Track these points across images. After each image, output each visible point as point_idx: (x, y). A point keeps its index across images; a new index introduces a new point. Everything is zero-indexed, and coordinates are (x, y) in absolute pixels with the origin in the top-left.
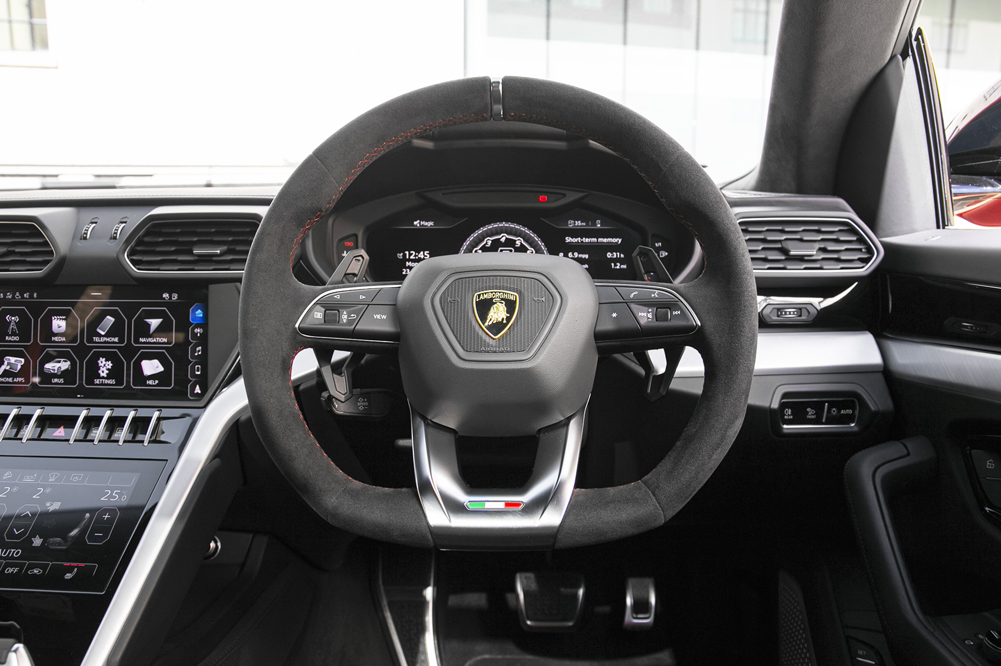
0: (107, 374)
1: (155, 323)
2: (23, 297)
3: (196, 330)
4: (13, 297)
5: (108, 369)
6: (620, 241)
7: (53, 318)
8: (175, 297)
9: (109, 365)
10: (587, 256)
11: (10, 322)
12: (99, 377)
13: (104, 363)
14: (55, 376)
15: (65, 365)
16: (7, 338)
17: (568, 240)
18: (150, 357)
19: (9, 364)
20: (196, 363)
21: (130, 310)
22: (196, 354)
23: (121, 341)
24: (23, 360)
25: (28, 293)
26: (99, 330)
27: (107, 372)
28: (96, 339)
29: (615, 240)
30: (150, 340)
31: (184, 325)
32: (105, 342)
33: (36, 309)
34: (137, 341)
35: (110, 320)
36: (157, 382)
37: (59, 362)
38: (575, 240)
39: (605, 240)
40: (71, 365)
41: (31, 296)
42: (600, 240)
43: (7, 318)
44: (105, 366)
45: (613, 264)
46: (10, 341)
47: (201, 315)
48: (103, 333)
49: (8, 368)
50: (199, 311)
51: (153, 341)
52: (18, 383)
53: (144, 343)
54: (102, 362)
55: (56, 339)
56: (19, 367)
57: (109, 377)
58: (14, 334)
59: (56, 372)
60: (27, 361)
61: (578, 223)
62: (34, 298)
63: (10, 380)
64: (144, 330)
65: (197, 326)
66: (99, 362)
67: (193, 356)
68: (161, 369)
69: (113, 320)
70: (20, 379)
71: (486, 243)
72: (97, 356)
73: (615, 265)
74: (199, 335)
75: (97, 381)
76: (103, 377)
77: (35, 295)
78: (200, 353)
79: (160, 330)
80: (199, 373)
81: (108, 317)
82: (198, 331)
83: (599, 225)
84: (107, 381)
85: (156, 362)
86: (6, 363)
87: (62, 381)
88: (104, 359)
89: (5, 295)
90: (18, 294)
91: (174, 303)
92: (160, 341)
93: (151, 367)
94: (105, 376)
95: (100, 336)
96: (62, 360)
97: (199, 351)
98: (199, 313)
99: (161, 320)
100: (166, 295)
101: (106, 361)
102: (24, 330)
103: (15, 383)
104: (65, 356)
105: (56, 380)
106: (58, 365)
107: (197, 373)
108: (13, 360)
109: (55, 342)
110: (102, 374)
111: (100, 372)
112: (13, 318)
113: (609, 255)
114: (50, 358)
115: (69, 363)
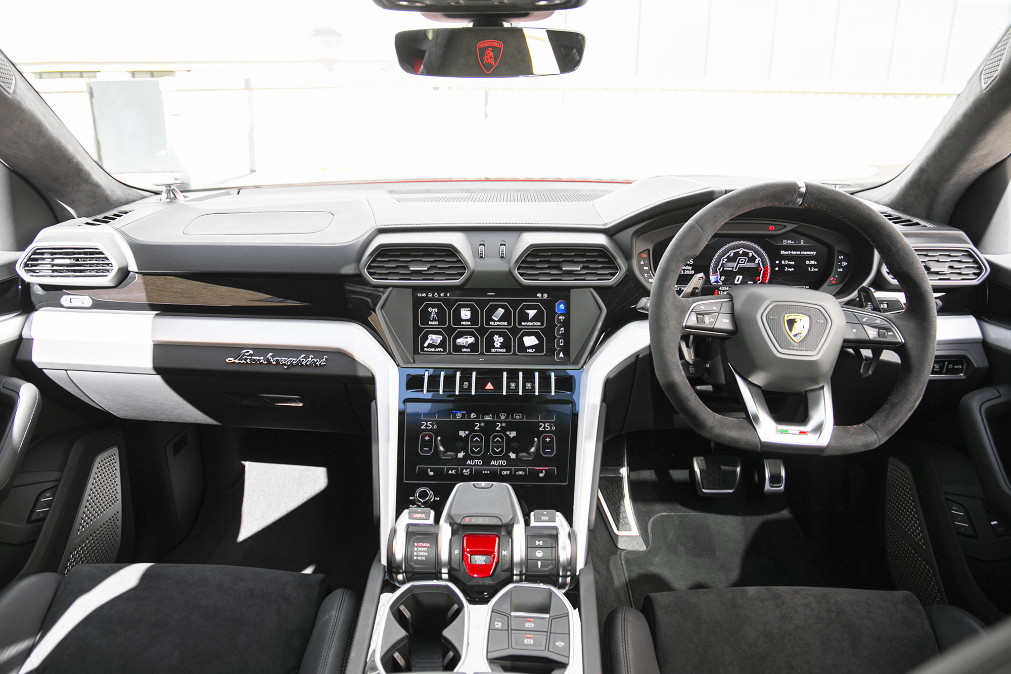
0: (500, 346)
1: (532, 313)
2: (440, 296)
3: (560, 317)
4: (433, 296)
5: (500, 343)
6: (815, 253)
7: (461, 309)
8: (546, 296)
9: (501, 339)
10: (793, 263)
11: (432, 312)
12: (494, 347)
13: (498, 338)
14: (464, 347)
15: (471, 340)
16: (430, 322)
17: (782, 252)
18: (529, 334)
19: (431, 339)
20: (560, 338)
21: (515, 304)
22: (560, 333)
23: (509, 324)
24: (441, 337)
25: (443, 294)
26: (493, 317)
27: (500, 344)
28: (492, 323)
29: (812, 253)
30: (529, 324)
31: (552, 313)
32: (498, 325)
33: (449, 303)
34: (520, 324)
35: (501, 311)
36: (534, 350)
37: (467, 338)
38: (786, 253)
39: (806, 253)
40: (475, 340)
41: (445, 295)
42: (803, 253)
43: (429, 309)
44: (498, 340)
45: (809, 268)
46: (432, 325)
47: (563, 308)
48: (496, 319)
49: (431, 342)
50: (562, 305)
51: (531, 324)
52: (439, 352)
53: (525, 326)
54: (496, 338)
55: (464, 323)
56: (439, 342)
57: (501, 347)
58: (434, 320)
59: (464, 344)
60: (444, 338)
61: (790, 242)
63: (433, 350)
64: (524, 318)
65: (561, 314)
66: (494, 338)
67: (558, 334)
68: (537, 342)
69: (503, 311)
70: (440, 349)
71: (730, 254)
72: (493, 334)
73: (811, 269)
74: (562, 320)
75: (493, 350)
76: (497, 348)
77: (448, 295)
78: (563, 332)
79: (534, 319)
80: (562, 344)
81: (500, 309)
82: (561, 318)
83: (802, 243)
84: (500, 350)
85: (533, 338)
86: (429, 339)
87: (469, 350)
88: (498, 336)
89: (427, 295)
90: (436, 294)
91: (545, 300)
92: (536, 324)
93: (530, 341)
94: (499, 347)
95: (494, 321)
96: (469, 337)
97: (562, 331)
98: (562, 306)
99: (537, 311)
100: (539, 295)
101: (499, 337)
102: (441, 317)
103: (437, 352)
104: (471, 334)
105: (465, 350)
106: (466, 340)
107: (561, 344)
108: (434, 337)
109: (463, 325)
110: (496, 346)
111: (495, 344)
112: (433, 310)
113: (807, 262)
114: (460, 335)
115: (473, 338)
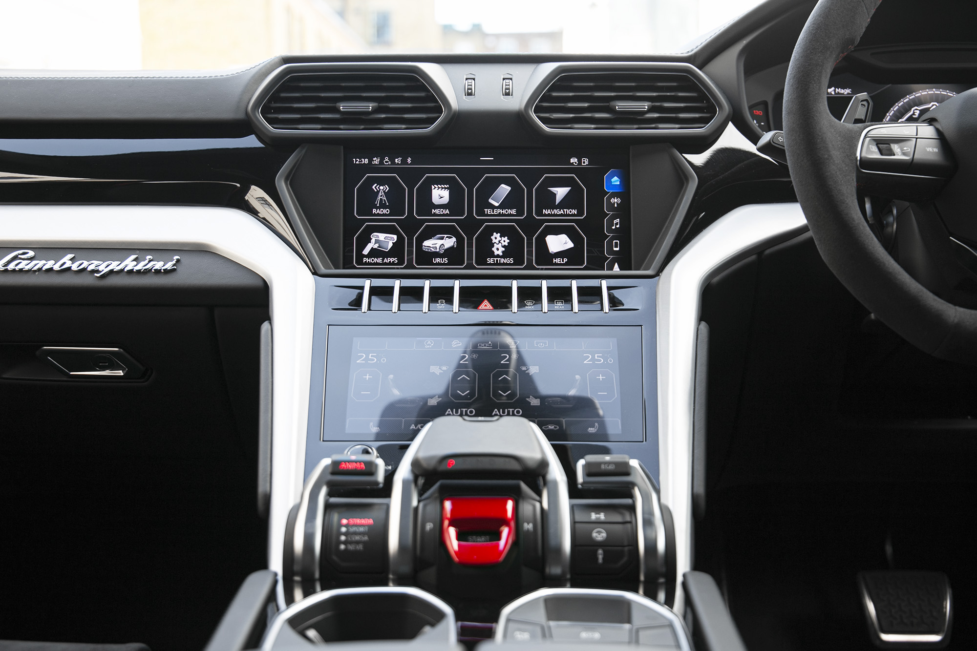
0: (503, 252)
1: (561, 192)
2: (393, 163)
3: (612, 200)
4: (381, 162)
5: (504, 246)
7: (433, 187)
8: (586, 162)
9: (506, 241)
11: (378, 192)
12: (492, 255)
13: (499, 238)
14: (436, 255)
15: (449, 242)
16: (374, 211)
18: (556, 231)
19: (377, 241)
20: (613, 238)
21: (530, 177)
22: (614, 227)
23: (520, 212)
24: (395, 237)
25: (400, 158)
26: (490, 201)
27: (504, 249)
28: (488, 211)
30: (556, 211)
31: (598, 193)
32: (499, 215)
33: (411, 176)
34: (539, 213)
35: (504, 190)
36: (565, 260)
37: (442, 238)
40: (457, 241)
41: (404, 162)
43: (374, 187)
44: (500, 243)
46: (378, 215)
47: (618, 183)
48: (497, 204)
49: (376, 246)
50: (616, 178)
51: (559, 213)
52: (390, 264)
53: (549, 215)
54: (496, 237)
55: (437, 211)
56: (390, 245)
57: (505, 255)
58: (383, 206)
59: (438, 250)
60: (400, 238)
62: (407, 164)
63: (379, 260)
64: (548, 200)
65: (614, 195)
66: (493, 238)
67: (610, 230)
68: (570, 245)
69: (509, 188)
70: (392, 260)
71: (914, 114)
72: (490, 231)
74: (616, 206)
75: (490, 261)
76: (498, 256)
77: (409, 160)
78: (618, 226)
79: (567, 202)
80: (618, 249)
81: (503, 185)
82: (615, 201)
84: (502, 260)
85: (564, 238)
86: (373, 241)
87: (446, 260)
88: (499, 234)
89: (371, 160)
90: (387, 159)
91: (585, 169)
92: (568, 212)
93: (558, 243)
94: (501, 254)
95: (493, 207)
96: (446, 236)
97: (617, 224)
98: (616, 180)
99: (570, 188)
100: (574, 160)
101: (501, 237)
102: (395, 202)
103: (386, 264)
104: (449, 231)
105: (438, 260)
106: (440, 242)
107: (615, 249)
108: (382, 236)
109: (435, 215)
110: (496, 253)
111: (494, 249)
112: (382, 188)
114: (430, 233)
115: (454, 239)
